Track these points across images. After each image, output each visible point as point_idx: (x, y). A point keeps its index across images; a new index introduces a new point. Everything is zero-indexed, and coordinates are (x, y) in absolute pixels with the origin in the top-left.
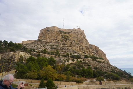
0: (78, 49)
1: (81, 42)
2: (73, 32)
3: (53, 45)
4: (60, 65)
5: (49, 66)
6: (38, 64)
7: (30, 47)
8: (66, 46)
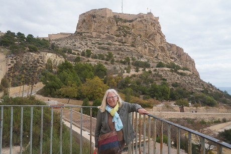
0: (147, 50)
1: (152, 39)
2: (139, 19)
3: (102, 42)
4: (115, 78)
5: (97, 78)
6: (78, 73)
7: (63, 45)
8: (126, 44)
